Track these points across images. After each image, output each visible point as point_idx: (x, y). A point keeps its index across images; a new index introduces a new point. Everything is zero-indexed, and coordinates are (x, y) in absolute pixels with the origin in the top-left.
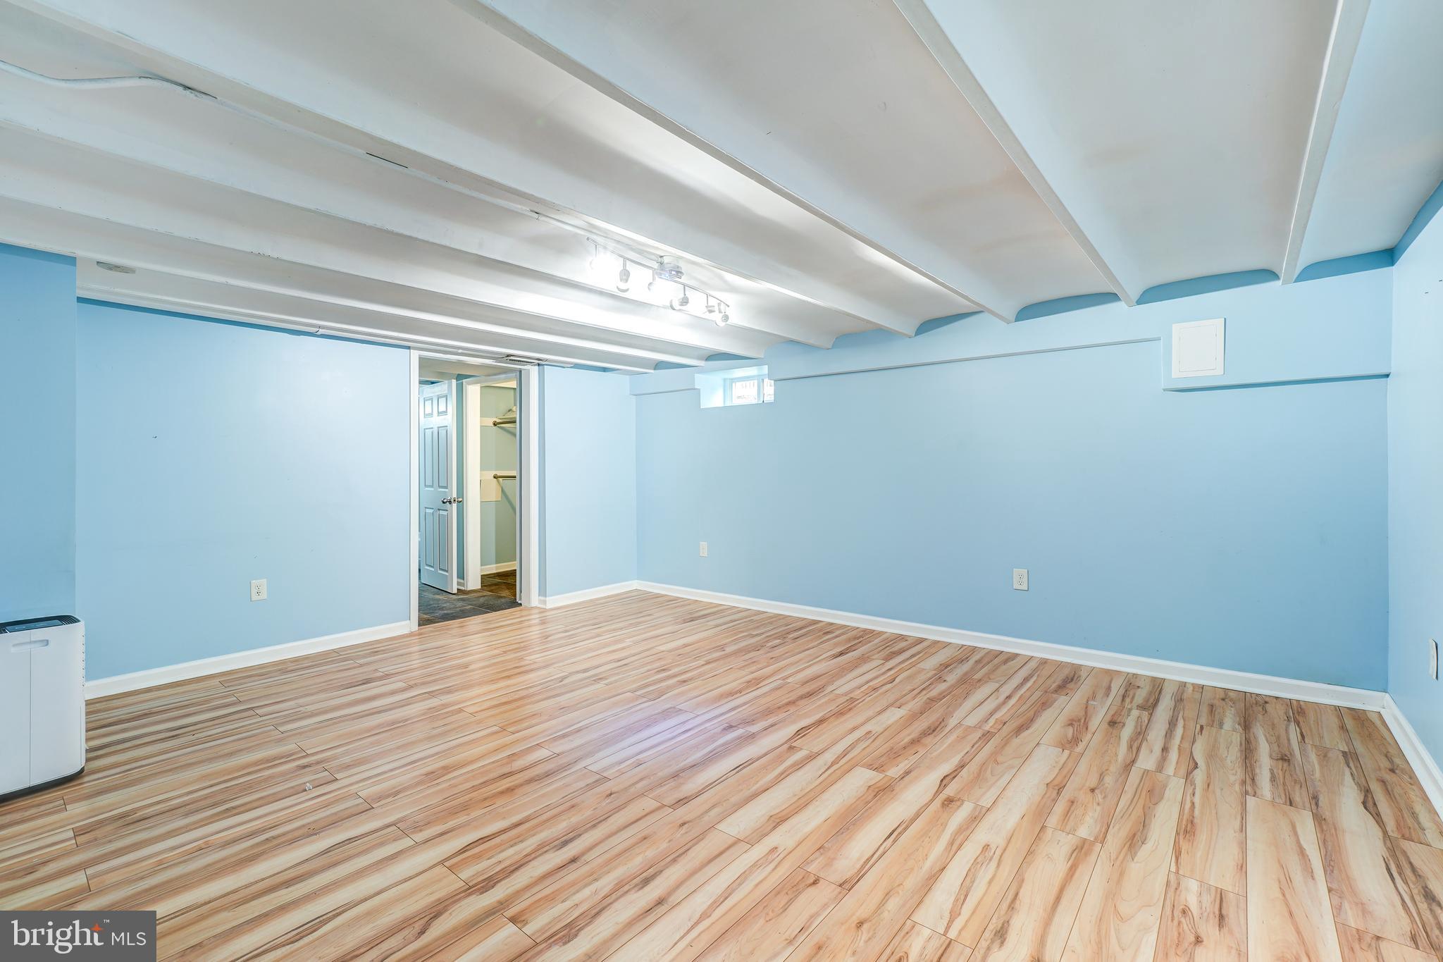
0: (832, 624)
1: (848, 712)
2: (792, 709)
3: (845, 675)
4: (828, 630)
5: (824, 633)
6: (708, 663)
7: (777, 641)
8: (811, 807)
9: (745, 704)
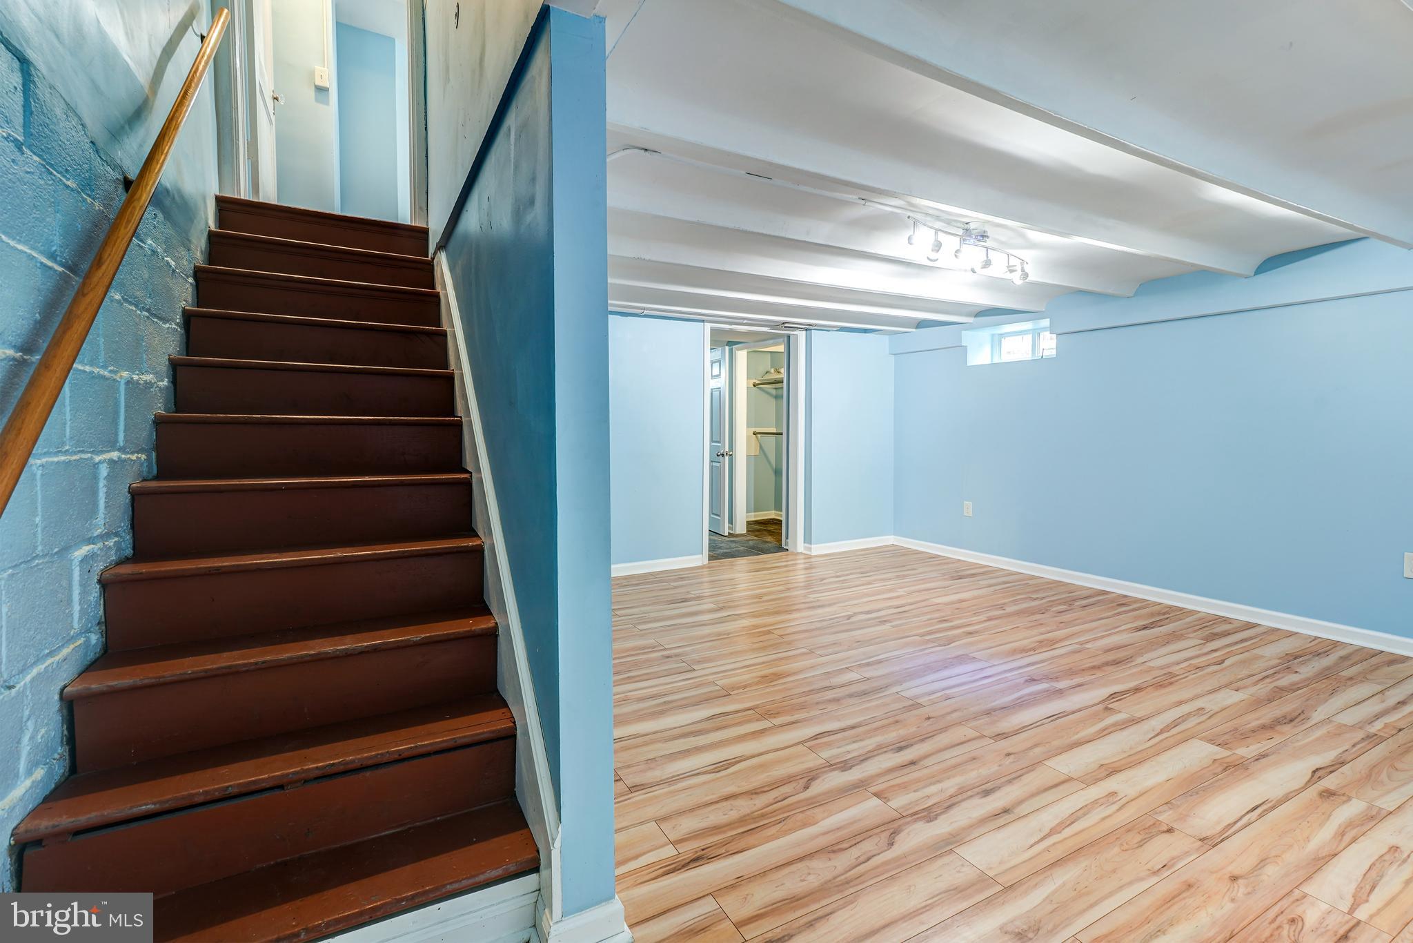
0: (1126, 596)
1: (1168, 685)
2: (1099, 674)
3: (1155, 650)
4: (1123, 602)
5: (1118, 605)
6: (990, 619)
7: (1062, 607)
8: (1147, 765)
9: (1042, 662)
